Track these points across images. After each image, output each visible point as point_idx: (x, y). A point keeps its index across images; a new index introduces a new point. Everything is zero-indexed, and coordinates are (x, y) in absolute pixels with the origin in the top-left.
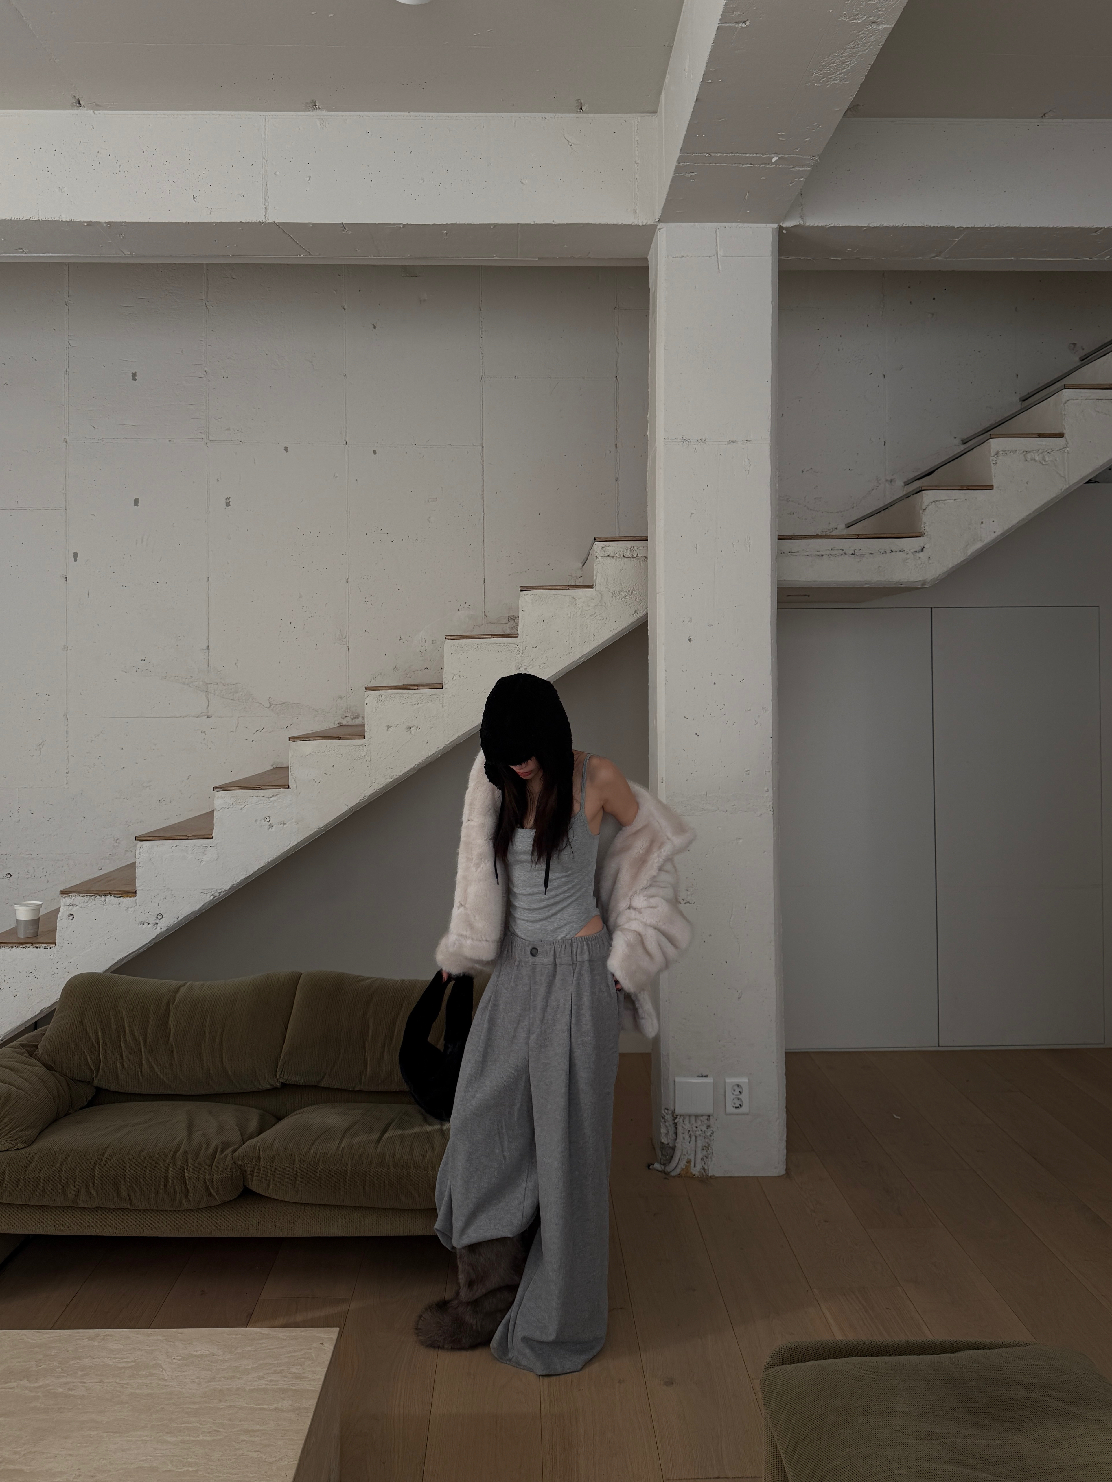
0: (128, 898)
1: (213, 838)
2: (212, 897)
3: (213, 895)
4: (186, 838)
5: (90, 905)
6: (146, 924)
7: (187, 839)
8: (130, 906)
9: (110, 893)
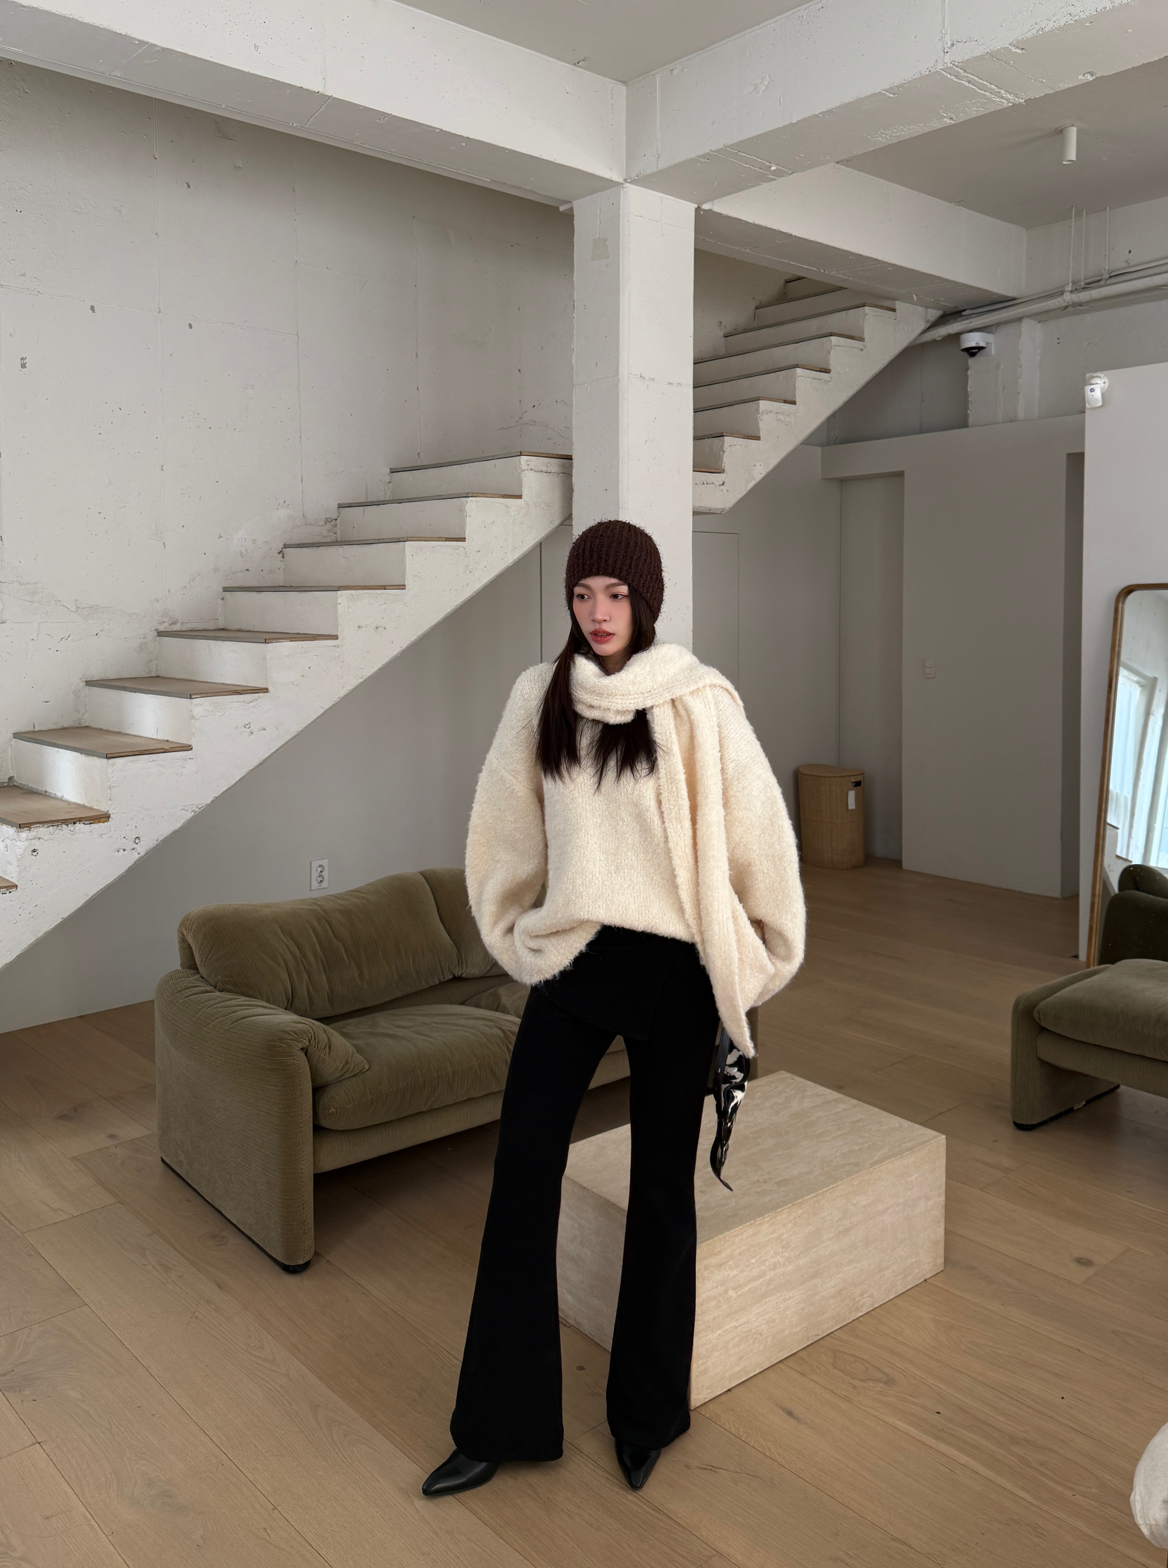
0: (101, 824)
1: (192, 749)
2: (193, 813)
3: (193, 811)
4: (163, 751)
5: (57, 836)
6: (121, 851)
7: (165, 752)
8: (104, 833)
9: (80, 820)
